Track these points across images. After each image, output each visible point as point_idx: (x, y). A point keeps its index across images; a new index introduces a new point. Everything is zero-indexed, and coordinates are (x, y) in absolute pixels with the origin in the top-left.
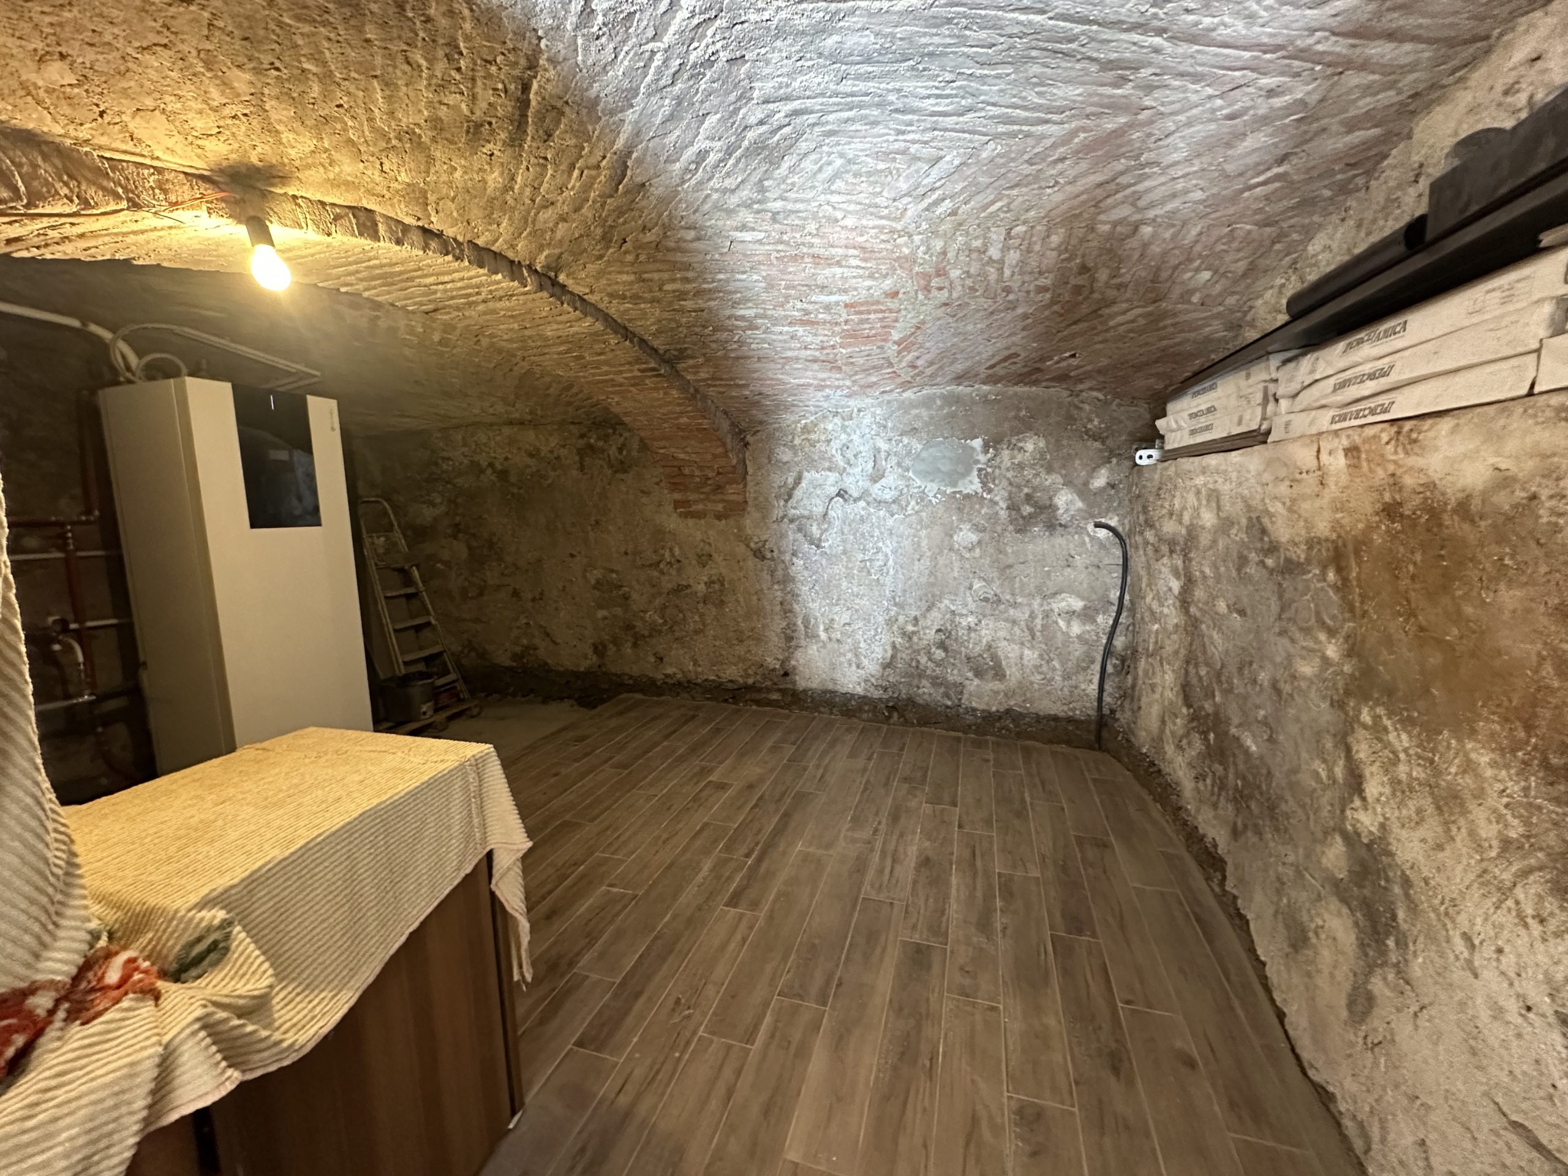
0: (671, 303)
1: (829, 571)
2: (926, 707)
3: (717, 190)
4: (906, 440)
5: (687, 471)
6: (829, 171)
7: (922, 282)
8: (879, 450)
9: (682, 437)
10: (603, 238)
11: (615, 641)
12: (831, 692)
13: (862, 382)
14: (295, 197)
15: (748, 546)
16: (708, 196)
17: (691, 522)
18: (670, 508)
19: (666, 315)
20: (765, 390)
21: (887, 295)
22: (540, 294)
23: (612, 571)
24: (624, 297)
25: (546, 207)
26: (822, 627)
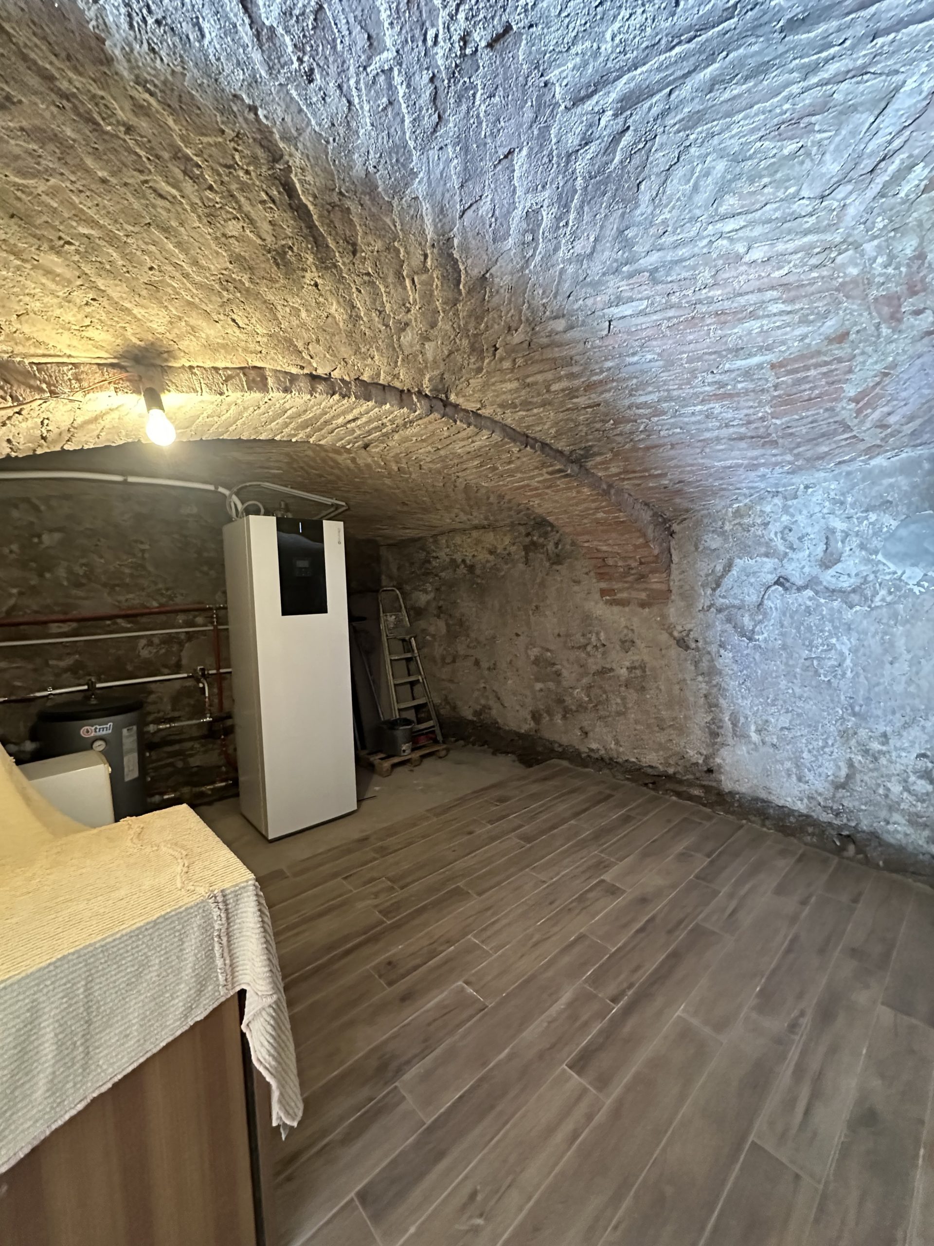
0: (562, 403)
1: (763, 666)
2: (900, 849)
3: (570, 261)
4: (873, 517)
5: (610, 562)
6: (708, 187)
7: (886, 310)
8: (833, 531)
9: (603, 531)
10: (473, 349)
11: (549, 712)
12: (763, 801)
13: (809, 454)
14: (191, 367)
15: (671, 634)
16: (562, 271)
17: (616, 609)
18: (597, 596)
19: (561, 416)
20: (687, 477)
21: (830, 340)
22: (432, 416)
23: (548, 650)
24: (514, 406)
25: (404, 330)
26: (753, 728)
